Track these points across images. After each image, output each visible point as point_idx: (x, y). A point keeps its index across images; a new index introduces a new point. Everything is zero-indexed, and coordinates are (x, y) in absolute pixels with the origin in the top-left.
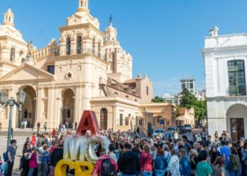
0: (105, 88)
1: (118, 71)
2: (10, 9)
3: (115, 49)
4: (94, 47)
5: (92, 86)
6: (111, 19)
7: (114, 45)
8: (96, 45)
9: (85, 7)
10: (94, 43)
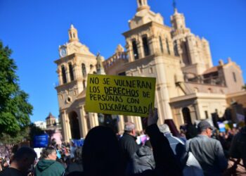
0: (182, 85)
1: (193, 62)
2: (72, 26)
3: (186, 38)
4: (161, 45)
5: (168, 87)
6: (174, 5)
7: (184, 33)
8: (164, 42)
9: (145, 4)
10: (161, 40)
